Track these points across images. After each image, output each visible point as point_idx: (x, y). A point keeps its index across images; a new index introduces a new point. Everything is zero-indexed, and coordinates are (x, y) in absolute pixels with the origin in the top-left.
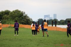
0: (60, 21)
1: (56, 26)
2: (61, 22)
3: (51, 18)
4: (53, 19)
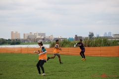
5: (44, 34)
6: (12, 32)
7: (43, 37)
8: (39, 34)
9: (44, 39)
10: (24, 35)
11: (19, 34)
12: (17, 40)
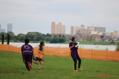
0: (18, 35)
1: (8, 43)
2: (19, 38)
3: (2, 30)
4: (6, 32)
5: (103, 29)
6: (53, 23)
7: (101, 34)
8: (96, 29)
9: (102, 37)
10: (72, 28)
11: (64, 27)
12: (60, 36)
